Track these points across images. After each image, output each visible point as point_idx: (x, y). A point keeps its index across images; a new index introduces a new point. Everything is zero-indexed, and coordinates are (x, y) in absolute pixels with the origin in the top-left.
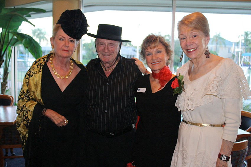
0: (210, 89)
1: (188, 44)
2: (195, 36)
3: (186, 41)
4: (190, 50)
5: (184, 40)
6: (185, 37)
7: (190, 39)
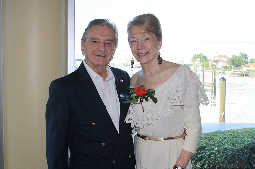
0: (175, 99)
1: (140, 47)
2: (147, 39)
3: (137, 44)
4: (141, 55)
5: (135, 43)
6: (136, 40)
7: (141, 42)
